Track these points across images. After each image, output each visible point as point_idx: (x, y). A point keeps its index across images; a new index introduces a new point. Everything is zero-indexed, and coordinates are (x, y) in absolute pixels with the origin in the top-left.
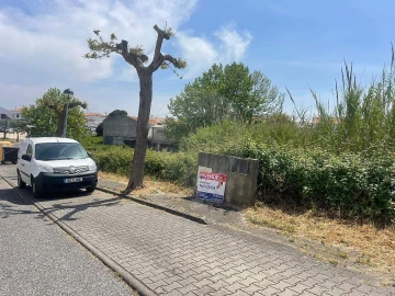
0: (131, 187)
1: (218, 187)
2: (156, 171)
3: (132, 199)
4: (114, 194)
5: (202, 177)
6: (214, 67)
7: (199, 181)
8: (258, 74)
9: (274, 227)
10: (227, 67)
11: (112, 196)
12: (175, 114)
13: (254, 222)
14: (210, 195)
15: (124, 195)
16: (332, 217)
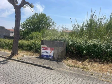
0: (13, 54)
1: (50, 53)
2: (21, 47)
3: (14, 60)
4: (5, 58)
5: (43, 49)
6: (35, 14)
7: (42, 51)
8: (49, 17)
9: (79, 68)
10: (40, 14)
11: (4, 59)
12: (23, 28)
13: (70, 66)
14: (47, 56)
15: (10, 58)
16: (95, 61)
